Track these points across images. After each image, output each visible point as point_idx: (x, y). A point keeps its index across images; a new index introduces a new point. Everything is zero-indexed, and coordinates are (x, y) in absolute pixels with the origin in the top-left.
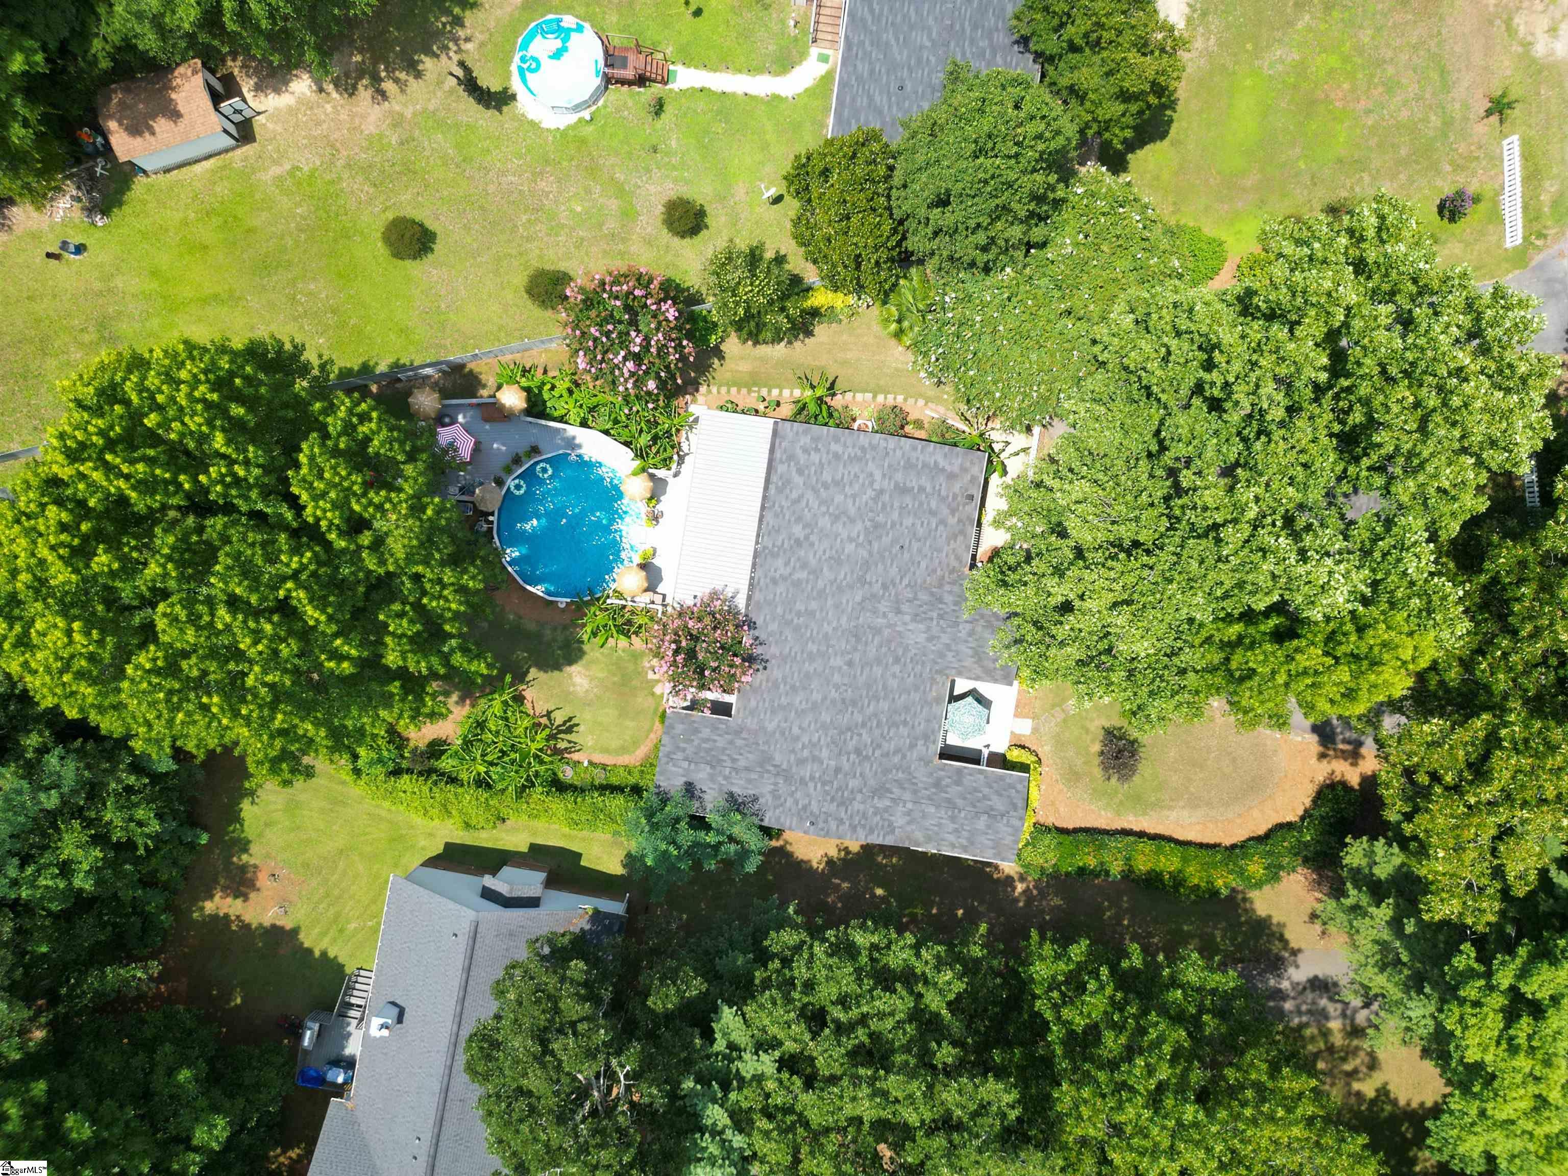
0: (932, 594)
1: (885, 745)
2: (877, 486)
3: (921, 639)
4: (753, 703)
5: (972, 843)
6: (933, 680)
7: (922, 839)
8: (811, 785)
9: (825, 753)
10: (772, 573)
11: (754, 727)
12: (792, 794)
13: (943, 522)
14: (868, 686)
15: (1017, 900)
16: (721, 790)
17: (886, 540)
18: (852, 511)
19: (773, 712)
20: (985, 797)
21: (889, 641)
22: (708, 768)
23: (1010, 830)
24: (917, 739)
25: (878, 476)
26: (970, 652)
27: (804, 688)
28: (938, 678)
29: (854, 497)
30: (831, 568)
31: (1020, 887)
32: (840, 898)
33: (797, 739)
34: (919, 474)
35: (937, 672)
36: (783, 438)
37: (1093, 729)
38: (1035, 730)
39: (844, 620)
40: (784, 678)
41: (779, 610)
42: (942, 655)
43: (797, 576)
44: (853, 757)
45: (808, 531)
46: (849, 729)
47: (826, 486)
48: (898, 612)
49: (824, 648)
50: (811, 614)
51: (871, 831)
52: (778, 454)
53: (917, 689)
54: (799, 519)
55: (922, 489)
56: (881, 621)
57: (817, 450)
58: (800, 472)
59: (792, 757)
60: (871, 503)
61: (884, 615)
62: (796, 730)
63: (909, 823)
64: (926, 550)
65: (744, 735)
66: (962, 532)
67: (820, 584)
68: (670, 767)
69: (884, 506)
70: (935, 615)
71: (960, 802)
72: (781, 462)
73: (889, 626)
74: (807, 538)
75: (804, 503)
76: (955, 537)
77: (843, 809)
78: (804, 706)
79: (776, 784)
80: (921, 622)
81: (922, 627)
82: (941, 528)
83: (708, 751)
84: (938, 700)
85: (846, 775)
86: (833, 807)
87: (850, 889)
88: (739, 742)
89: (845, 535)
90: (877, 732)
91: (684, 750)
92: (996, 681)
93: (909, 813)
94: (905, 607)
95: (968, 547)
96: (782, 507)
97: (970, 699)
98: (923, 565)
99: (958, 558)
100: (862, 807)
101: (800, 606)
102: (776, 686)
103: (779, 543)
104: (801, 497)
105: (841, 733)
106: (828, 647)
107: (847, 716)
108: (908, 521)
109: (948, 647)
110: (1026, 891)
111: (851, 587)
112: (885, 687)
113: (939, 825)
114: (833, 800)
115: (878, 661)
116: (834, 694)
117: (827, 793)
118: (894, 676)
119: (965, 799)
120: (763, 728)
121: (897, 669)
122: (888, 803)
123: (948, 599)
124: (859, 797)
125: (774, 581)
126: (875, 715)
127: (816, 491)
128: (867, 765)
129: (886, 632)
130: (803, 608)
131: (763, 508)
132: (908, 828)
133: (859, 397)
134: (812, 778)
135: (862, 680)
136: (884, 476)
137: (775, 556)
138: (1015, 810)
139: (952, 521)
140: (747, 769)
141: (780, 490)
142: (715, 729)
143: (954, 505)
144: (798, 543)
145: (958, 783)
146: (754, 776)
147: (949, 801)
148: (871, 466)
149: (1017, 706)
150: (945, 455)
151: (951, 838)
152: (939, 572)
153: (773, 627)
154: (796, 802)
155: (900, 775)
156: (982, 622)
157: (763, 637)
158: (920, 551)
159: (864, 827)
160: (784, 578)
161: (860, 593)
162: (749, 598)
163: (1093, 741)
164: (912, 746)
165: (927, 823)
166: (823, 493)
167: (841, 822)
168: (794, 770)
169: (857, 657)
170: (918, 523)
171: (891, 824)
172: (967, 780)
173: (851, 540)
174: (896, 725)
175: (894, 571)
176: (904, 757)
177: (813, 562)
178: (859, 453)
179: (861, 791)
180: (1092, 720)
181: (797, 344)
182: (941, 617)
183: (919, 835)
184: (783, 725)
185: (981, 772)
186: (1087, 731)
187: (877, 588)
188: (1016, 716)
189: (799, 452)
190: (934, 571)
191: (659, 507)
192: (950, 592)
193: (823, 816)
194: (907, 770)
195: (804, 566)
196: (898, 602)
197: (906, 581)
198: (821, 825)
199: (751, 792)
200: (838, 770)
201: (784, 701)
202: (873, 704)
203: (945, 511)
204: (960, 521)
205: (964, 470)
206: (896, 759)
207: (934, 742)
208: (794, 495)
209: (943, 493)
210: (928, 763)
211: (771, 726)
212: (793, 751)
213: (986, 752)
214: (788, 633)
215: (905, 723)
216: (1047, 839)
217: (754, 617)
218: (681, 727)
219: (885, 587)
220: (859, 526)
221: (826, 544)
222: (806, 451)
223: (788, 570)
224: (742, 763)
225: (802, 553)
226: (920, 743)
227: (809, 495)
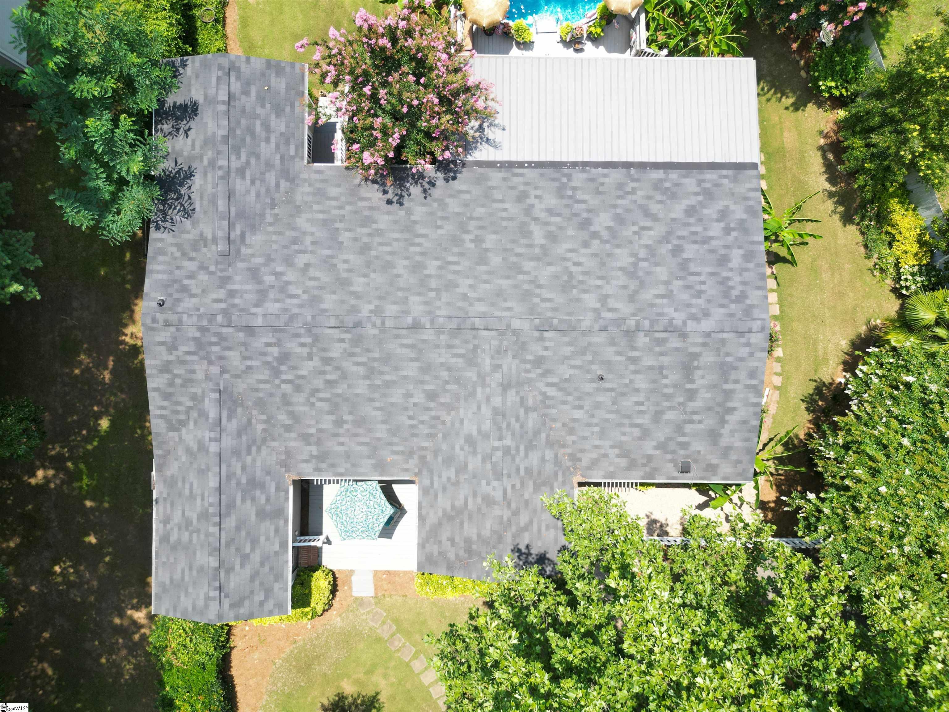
0: (537, 433)
1: (300, 398)
2: (691, 326)
3: (470, 428)
4: (333, 191)
5: (174, 548)
6: (410, 454)
7: (168, 473)
8: (221, 294)
9: (273, 307)
10: (533, 193)
11: (299, 198)
12: (203, 267)
13: (645, 433)
14: (387, 359)
15: (122, 615)
16: (192, 158)
17: (609, 353)
18: (647, 295)
19: (325, 223)
20: (245, 558)
21: (457, 381)
22: (223, 132)
23: (201, 603)
24: (319, 442)
25: (706, 325)
26: (459, 503)
27: (368, 264)
28: (413, 463)
29: (669, 295)
30: (556, 277)
31: (140, 616)
32: (87, 370)
33: (289, 262)
34: (712, 387)
35: (423, 458)
36: (735, 180)
37: (374, 679)
38: (360, 602)
39: (481, 308)
40: (379, 232)
41: (480, 211)
42: (449, 461)
43: (535, 228)
44: (275, 351)
45: (605, 234)
46: (316, 339)
47: (677, 251)
48: (505, 387)
49: (433, 284)
50: (482, 260)
51: (167, 396)
52: (710, 176)
53: (393, 432)
54: (620, 220)
55: (692, 395)
56: (487, 363)
57: (727, 231)
58: (690, 211)
59: (259, 260)
60: (664, 321)
61: (497, 367)
62: (301, 260)
63: (188, 451)
64: (602, 414)
65: (284, 184)
66: (632, 465)
67: (528, 265)
68: (215, 74)
69: (661, 342)
70: (508, 442)
71: (231, 522)
72: (700, 182)
73: (482, 377)
74: (595, 235)
75: (648, 224)
76: (625, 454)
77: (191, 347)
78: (342, 266)
79: (215, 240)
80: (494, 422)
81: (487, 426)
82: (636, 432)
83: (251, 131)
84: (380, 466)
85: (245, 344)
86: (193, 333)
87: (103, 383)
88: (271, 178)
89: (608, 290)
90: (318, 383)
91: (246, 93)
92: (422, 546)
93: (202, 447)
94: (512, 396)
95: (611, 475)
96: (633, 191)
97: (389, 510)
98: (578, 414)
99: (594, 463)
100: (200, 375)
101: (490, 240)
102: (366, 221)
103: (580, 196)
104: (655, 218)
105: (308, 327)
106: (437, 290)
107: (336, 334)
108: (641, 382)
109: (462, 469)
110: (137, 626)
111: (532, 311)
112: (388, 384)
113: (192, 497)
114: (202, 329)
115: (426, 369)
116: (366, 309)
117: (212, 318)
118: (408, 395)
119: (238, 528)
120: (298, 210)
121: (419, 398)
122: (213, 414)
123: (534, 458)
124: (215, 370)
125: (522, 197)
126: (344, 376)
127: (666, 239)
128: (265, 374)
129: (471, 374)
130: (487, 245)
131: (627, 165)
132: (181, 452)
133: (773, 298)
134: (232, 294)
135: (392, 346)
136: (708, 334)
137: (560, 193)
138: (233, 606)
139: (649, 447)
140: (230, 195)
141: (657, 186)
142: (286, 138)
143: (672, 446)
144: (585, 224)
145: (261, 515)
146: (221, 204)
147: (231, 506)
148: (718, 313)
149: (388, 572)
150: (745, 422)
151: (177, 517)
152: (570, 439)
153: (454, 206)
154: (191, 277)
155: (260, 427)
156: (507, 514)
157: (436, 192)
158: (598, 405)
159: (171, 384)
160: (528, 211)
161: (526, 326)
162: (491, 165)
163: (357, 682)
164: (306, 438)
165: (192, 477)
166: (664, 250)
167: (172, 347)
168: (240, 265)
169: (428, 335)
170: (641, 398)
171: (183, 424)
172: (267, 526)
173: (604, 299)
174: (334, 408)
175: (565, 371)
176: (288, 428)
177: (561, 249)
178: (735, 293)
179: (223, 371)
180: (385, 676)
181: (830, 205)
182: (507, 451)
183: (173, 469)
184: (308, 240)
185: (284, 545)
186: (370, 672)
187: (537, 349)
188: (376, 572)
189: (720, 204)
190: (571, 431)
191: (588, 46)
192: (543, 460)
193: (173, 318)
194: (267, 436)
195: (552, 237)
196: (520, 384)
197: (551, 392)
198: (160, 317)
199: (197, 206)
200: (250, 330)
201: (344, 237)
202: (361, 370)
203: (660, 435)
204: (650, 458)
205: (726, 452)
206: (283, 418)
207: (318, 470)
208: (654, 208)
209: (688, 428)
210: (286, 465)
211: (301, 222)
212: (269, 260)
213: (318, 542)
214: (449, 228)
215: (339, 423)
216: (206, 647)
217: (464, 175)
218: (283, 86)
219: (539, 361)
220: (625, 309)
221: (590, 264)
222: (723, 214)
223: (542, 215)
224: (239, 185)
225: (570, 232)
226: (314, 449)
227: (659, 230)
